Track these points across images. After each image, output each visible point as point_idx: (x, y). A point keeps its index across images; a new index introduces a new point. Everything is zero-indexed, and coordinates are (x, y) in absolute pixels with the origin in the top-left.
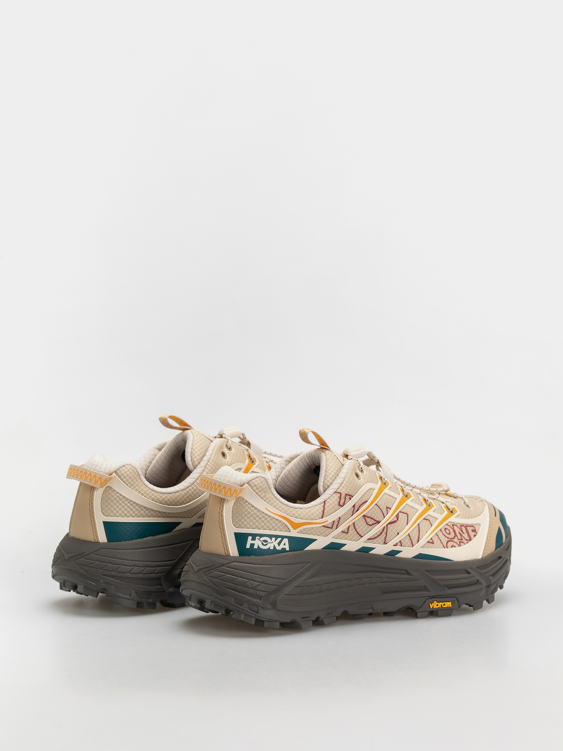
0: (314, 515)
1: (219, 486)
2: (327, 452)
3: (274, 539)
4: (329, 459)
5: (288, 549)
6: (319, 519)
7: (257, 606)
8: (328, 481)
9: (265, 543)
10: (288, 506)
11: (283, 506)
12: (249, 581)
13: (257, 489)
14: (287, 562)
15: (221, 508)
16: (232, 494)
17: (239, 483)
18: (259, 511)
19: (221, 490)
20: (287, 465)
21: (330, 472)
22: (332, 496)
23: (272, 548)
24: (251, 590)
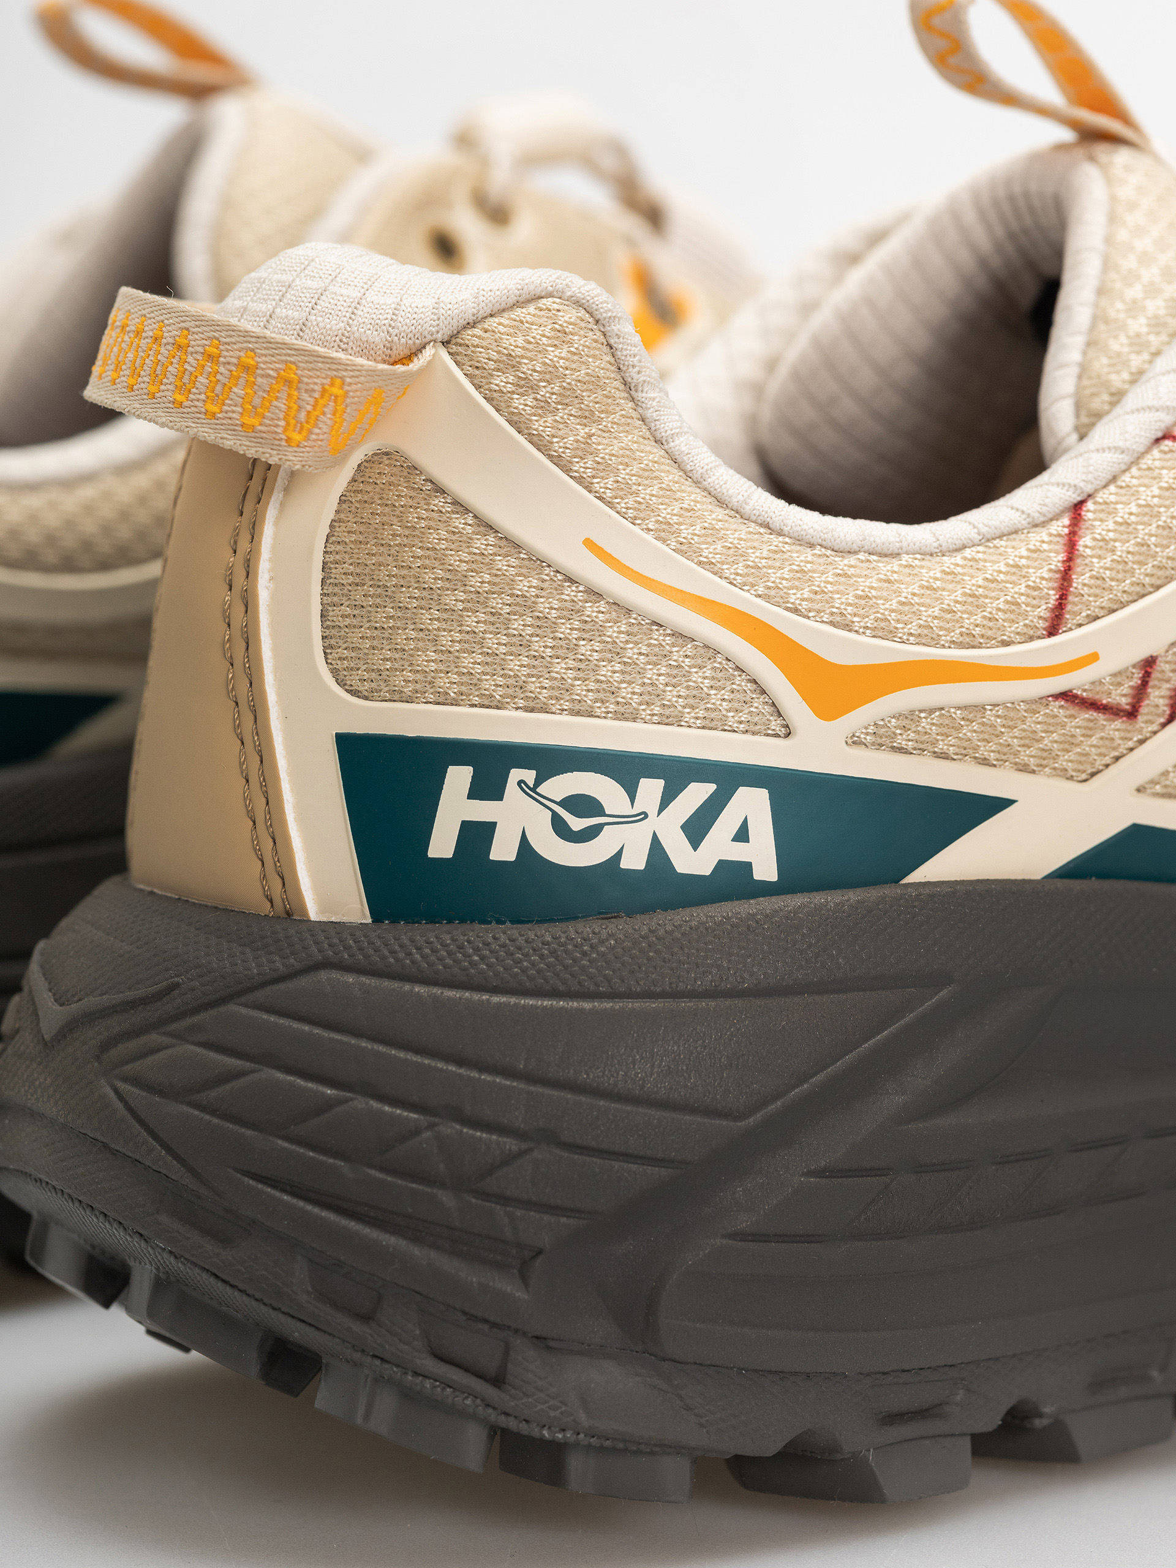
0: (982, 607)
1: (210, 357)
2: (1122, 157)
3: (651, 789)
4: (1132, 206)
5: (766, 870)
6: (1031, 639)
7: (494, 1325)
8: (1118, 361)
9: (577, 824)
10: (780, 533)
11: (738, 533)
12: (431, 1126)
13: (526, 385)
14: (752, 974)
15: (244, 545)
16: (302, 416)
17: (377, 338)
18: (538, 562)
19: (218, 388)
20: (837, 279)
21: (1135, 292)
22: (1136, 462)
23: (635, 860)
24: (446, 1198)
